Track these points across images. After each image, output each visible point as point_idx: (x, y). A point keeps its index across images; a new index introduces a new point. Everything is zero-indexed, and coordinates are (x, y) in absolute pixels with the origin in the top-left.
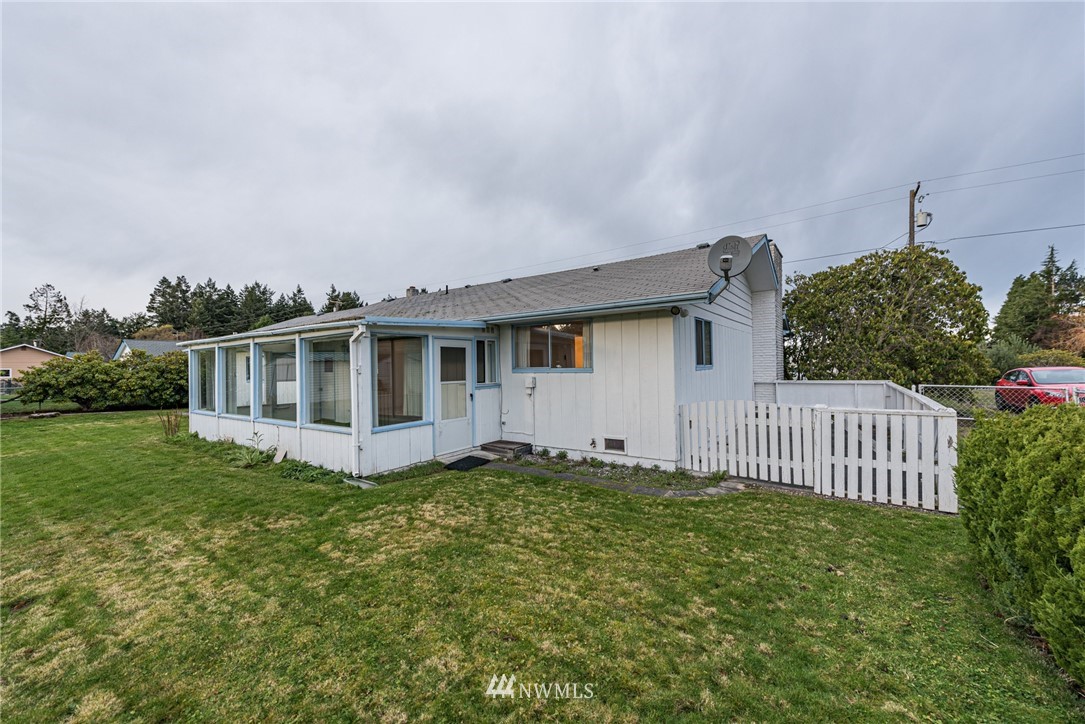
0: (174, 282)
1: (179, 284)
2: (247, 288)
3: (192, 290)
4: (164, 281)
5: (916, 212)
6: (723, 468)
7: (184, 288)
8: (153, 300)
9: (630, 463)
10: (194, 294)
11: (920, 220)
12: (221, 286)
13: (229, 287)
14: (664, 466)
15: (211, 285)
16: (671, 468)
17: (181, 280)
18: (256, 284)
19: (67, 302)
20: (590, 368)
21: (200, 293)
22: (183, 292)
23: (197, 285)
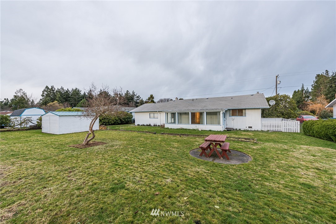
0: (50, 88)
1: (52, 88)
2: (73, 89)
3: (56, 90)
4: (47, 87)
5: (277, 81)
6: (268, 130)
7: (54, 89)
8: (43, 93)
9: (253, 130)
10: (57, 91)
11: (278, 82)
12: (65, 89)
13: (68, 89)
14: (259, 130)
15: (63, 89)
16: (260, 130)
17: (52, 87)
18: (76, 88)
19: (27, 94)
20: (245, 116)
21: (59, 91)
22: (53, 91)
23: (58, 88)
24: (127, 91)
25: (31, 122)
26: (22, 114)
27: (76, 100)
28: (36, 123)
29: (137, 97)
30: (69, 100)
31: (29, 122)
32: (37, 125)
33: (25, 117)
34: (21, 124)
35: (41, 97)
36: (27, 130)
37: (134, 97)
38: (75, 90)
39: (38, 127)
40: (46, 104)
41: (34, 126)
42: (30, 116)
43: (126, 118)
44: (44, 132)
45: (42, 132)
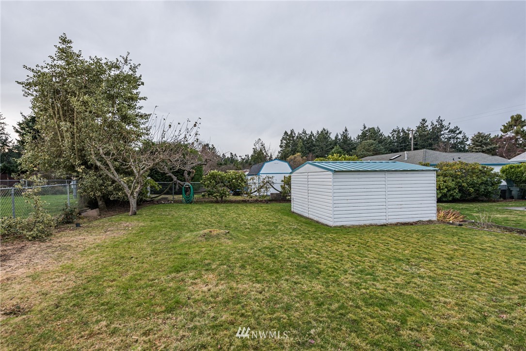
0: (289, 133)
2: (318, 132)
4: (286, 133)
8: (282, 143)
10: (297, 137)
12: (309, 132)
13: (312, 132)
15: (304, 132)
17: (292, 131)
18: (324, 129)
19: (265, 146)
21: (299, 138)
22: (293, 137)
23: (299, 133)
24: (423, 120)
25: (273, 187)
26: (260, 171)
27: (323, 150)
28: (280, 189)
29: (452, 131)
30: (314, 150)
31: (270, 187)
32: (281, 192)
33: (264, 176)
34: (258, 190)
35: (280, 149)
36: (267, 202)
37: (442, 133)
38: (322, 132)
39: (283, 198)
40: (285, 159)
41: (277, 194)
42: (271, 176)
43: (482, 183)
44: (295, 211)
45: (292, 209)
